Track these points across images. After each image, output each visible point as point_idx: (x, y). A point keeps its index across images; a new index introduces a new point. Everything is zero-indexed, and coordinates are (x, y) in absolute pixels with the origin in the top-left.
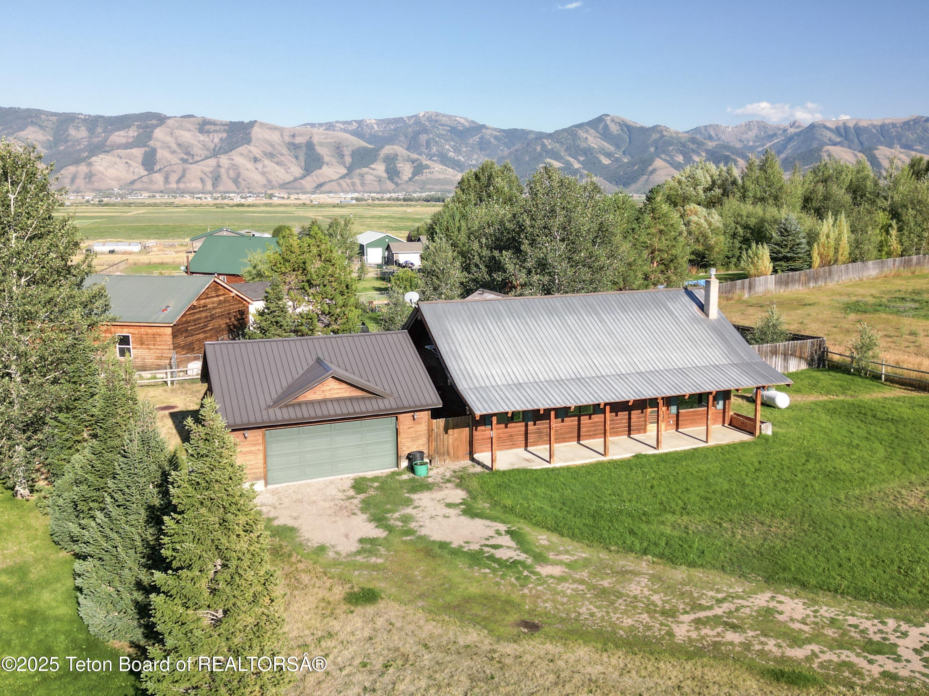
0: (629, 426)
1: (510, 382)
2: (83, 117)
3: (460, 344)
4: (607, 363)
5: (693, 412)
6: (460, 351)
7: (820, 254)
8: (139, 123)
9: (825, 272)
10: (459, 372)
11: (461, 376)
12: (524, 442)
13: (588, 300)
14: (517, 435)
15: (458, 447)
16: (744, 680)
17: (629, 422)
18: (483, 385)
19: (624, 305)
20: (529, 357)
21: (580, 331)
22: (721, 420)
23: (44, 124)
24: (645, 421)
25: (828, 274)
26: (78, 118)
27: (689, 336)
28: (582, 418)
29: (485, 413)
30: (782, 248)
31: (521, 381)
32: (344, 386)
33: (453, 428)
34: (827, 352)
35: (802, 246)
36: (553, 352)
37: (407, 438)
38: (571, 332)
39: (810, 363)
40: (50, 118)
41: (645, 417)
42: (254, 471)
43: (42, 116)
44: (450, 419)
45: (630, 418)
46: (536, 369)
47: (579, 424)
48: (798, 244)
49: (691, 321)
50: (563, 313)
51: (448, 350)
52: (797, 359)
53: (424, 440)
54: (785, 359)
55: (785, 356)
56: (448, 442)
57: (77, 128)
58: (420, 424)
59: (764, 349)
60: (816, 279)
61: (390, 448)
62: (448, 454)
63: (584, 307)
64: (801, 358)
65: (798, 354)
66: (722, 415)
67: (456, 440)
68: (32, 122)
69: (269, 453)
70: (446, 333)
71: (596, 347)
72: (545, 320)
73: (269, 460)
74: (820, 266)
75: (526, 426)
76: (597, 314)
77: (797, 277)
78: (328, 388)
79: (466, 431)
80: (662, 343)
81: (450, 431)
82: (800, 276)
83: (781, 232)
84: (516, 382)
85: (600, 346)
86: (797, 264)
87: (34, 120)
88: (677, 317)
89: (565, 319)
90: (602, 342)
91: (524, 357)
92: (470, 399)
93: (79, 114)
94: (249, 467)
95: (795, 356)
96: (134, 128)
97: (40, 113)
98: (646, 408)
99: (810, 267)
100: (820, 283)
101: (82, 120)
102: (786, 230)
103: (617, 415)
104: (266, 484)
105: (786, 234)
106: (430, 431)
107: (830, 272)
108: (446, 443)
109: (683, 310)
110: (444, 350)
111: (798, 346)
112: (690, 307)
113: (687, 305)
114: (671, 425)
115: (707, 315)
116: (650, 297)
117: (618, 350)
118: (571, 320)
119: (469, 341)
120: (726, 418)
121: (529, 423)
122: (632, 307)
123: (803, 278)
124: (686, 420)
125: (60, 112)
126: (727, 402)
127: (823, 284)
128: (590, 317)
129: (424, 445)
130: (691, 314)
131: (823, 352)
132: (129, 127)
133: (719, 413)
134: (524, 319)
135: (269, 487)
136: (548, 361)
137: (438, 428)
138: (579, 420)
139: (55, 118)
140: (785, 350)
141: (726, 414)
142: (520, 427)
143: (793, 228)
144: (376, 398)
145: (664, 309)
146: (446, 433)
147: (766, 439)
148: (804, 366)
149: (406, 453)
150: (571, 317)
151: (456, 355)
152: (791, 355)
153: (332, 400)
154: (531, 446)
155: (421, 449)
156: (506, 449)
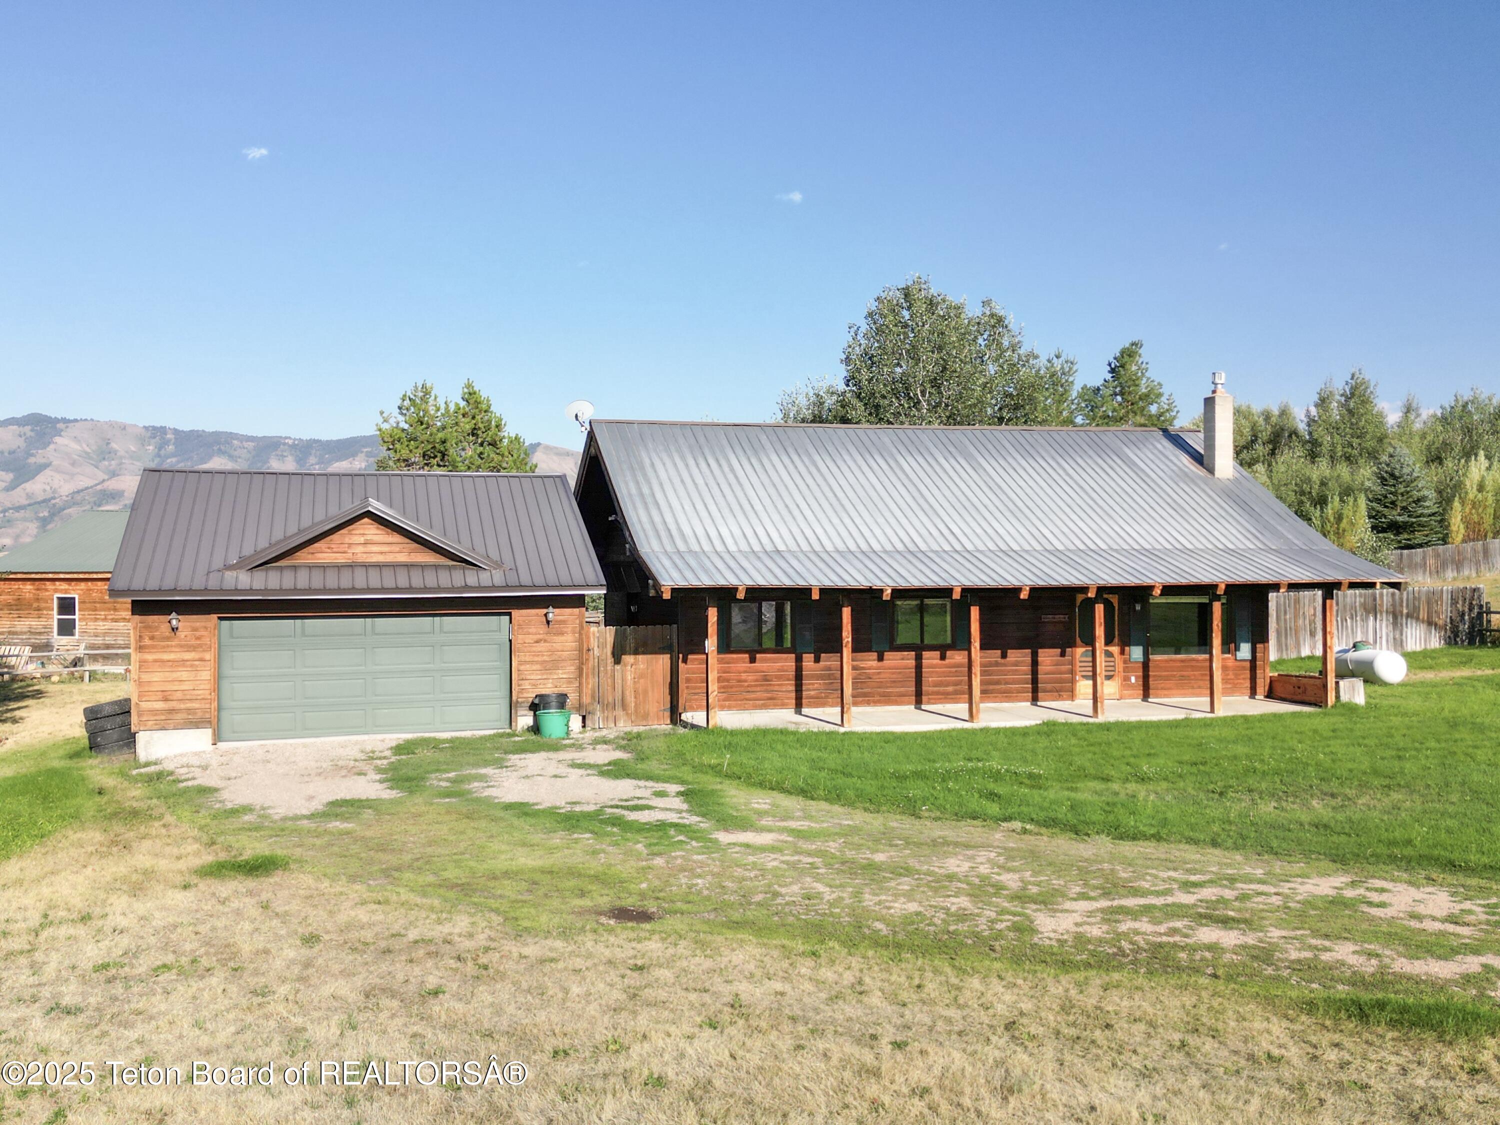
0: (1035, 681)
1: (757, 548)
2: (290, 442)
3: (661, 485)
4: (979, 531)
5: (1182, 661)
6: (659, 496)
7: (1466, 521)
8: (369, 449)
9: (1474, 551)
10: (648, 526)
11: (651, 533)
12: (793, 695)
13: (951, 436)
14: (779, 678)
15: (645, 692)
16: (1241, 1018)
17: (1035, 672)
18: (696, 548)
19: (1028, 447)
20: (808, 513)
21: (927, 481)
22: (1248, 684)
23: (236, 453)
24: (1072, 672)
25: (1481, 555)
26: (285, 444)
27: (1169, 500)
28: (926, 654)
29: (682, 583)
30: (1386, 507)
31: (782, 547)
32: (397, 538)
33: (636, 652)
34: (1489, 612)
35: (1427, 504)
36: (861, 508)
37: (532, 663)
38: (906, 482)
39: (1453, 638)
40: (246, 444)
41: (1072, 663)
42: (189, 705)
43: (235, 442)
44: (629, 630)
45: (1035, 663)
46: (819, 531)
47: (919, 667)
48: (1419, 500)
49: (1176, 479)
50: (894, 451)
51: (634, 491)
52: (1423, 627)
53: (568, 671)
54: (1395, 624)
55: (1395, 617)
56: (623, 679)
57: (282, 457)
58: (562, 634)
59: (1348, 600)
60: (1458, 565)
61: (496, 683)
62: (624, 706)
63: (941, 446)
64: (1430, 623)
65: (1423, 614)
66: (1247, 674)
67: (642, 676)
68: (220, 450)
69: (227, 671)
70: (636, 466)
71: (958, 506)
72: (855, 461)
73: (226, 685)
74: (1464, 541)
75: (799, 660)
76: (968, 457)
77: (1418, 559)
78: (362, 540)
79: (663, 661)
80: (1107, 508)
81: (628, 659)
82: (1424, 558)
83: (1383, 479)
84: (769, 548)
85: (967, 504)
86: (1419, 537)
87: (223, 448)
88: (1143, 470)
89: (897, 461)
90: (974, 500)
91: (796, 512)
92: (658, 565)
93: (286, 438)
94: (179, 695)
95: (1418, 619)
96: (361, 456)
97: (232, 438)
98: (1073, 645)
99: (1445, 540)
100: (1466, 572)
101: (290, 446)
102: (1392, 475)
103: (1004, 656)
104: (217, 738)
105: (1392, 482)
106: (583, 651)
107: (1486, 552)
108: (618, 681)
109: (1157, 462)
110: (625, 491)
111: (1423, 598)
112: (1173, 458)
113: (1168, 453)
114: (1131, 686)
115: (1211, 470)
116: (1087, 439)
117: (1007, 514)
118: (909, 464)
119: (682, 481)
120: (1260, 682)
121: (805, 656)
122: (1046, 451)
123: (1431, 561)
124: (1167, 678)
125: (260, 435)
126: (1259, 646)
127: (1474, 575)
128: (952, 461)
129: (569, 681)
130: (1175, 468)
131: (1480, 614)
132: (354, 455)
133: (1244, 668)
134: (809, 456)
135: (221, 745)
136: (847, 521)
137: (602, 646)
138: (919, 658)
139: (251, 444)
140: (1394, 605)
141: (1259, 672)
142: (786, 660)
143: (1406, 470)
144: (464, 569)
145: (1115, 458)
146: (617, 660)
147: (1351, 709)
148: (1435, 642)
149: (530, 696)
150: (910, 459)
151: (649, 500)
152: (1408, 616)
153: (366, 566)
154: (810, 706)
155: (563, 689)
156: (756, 707)
